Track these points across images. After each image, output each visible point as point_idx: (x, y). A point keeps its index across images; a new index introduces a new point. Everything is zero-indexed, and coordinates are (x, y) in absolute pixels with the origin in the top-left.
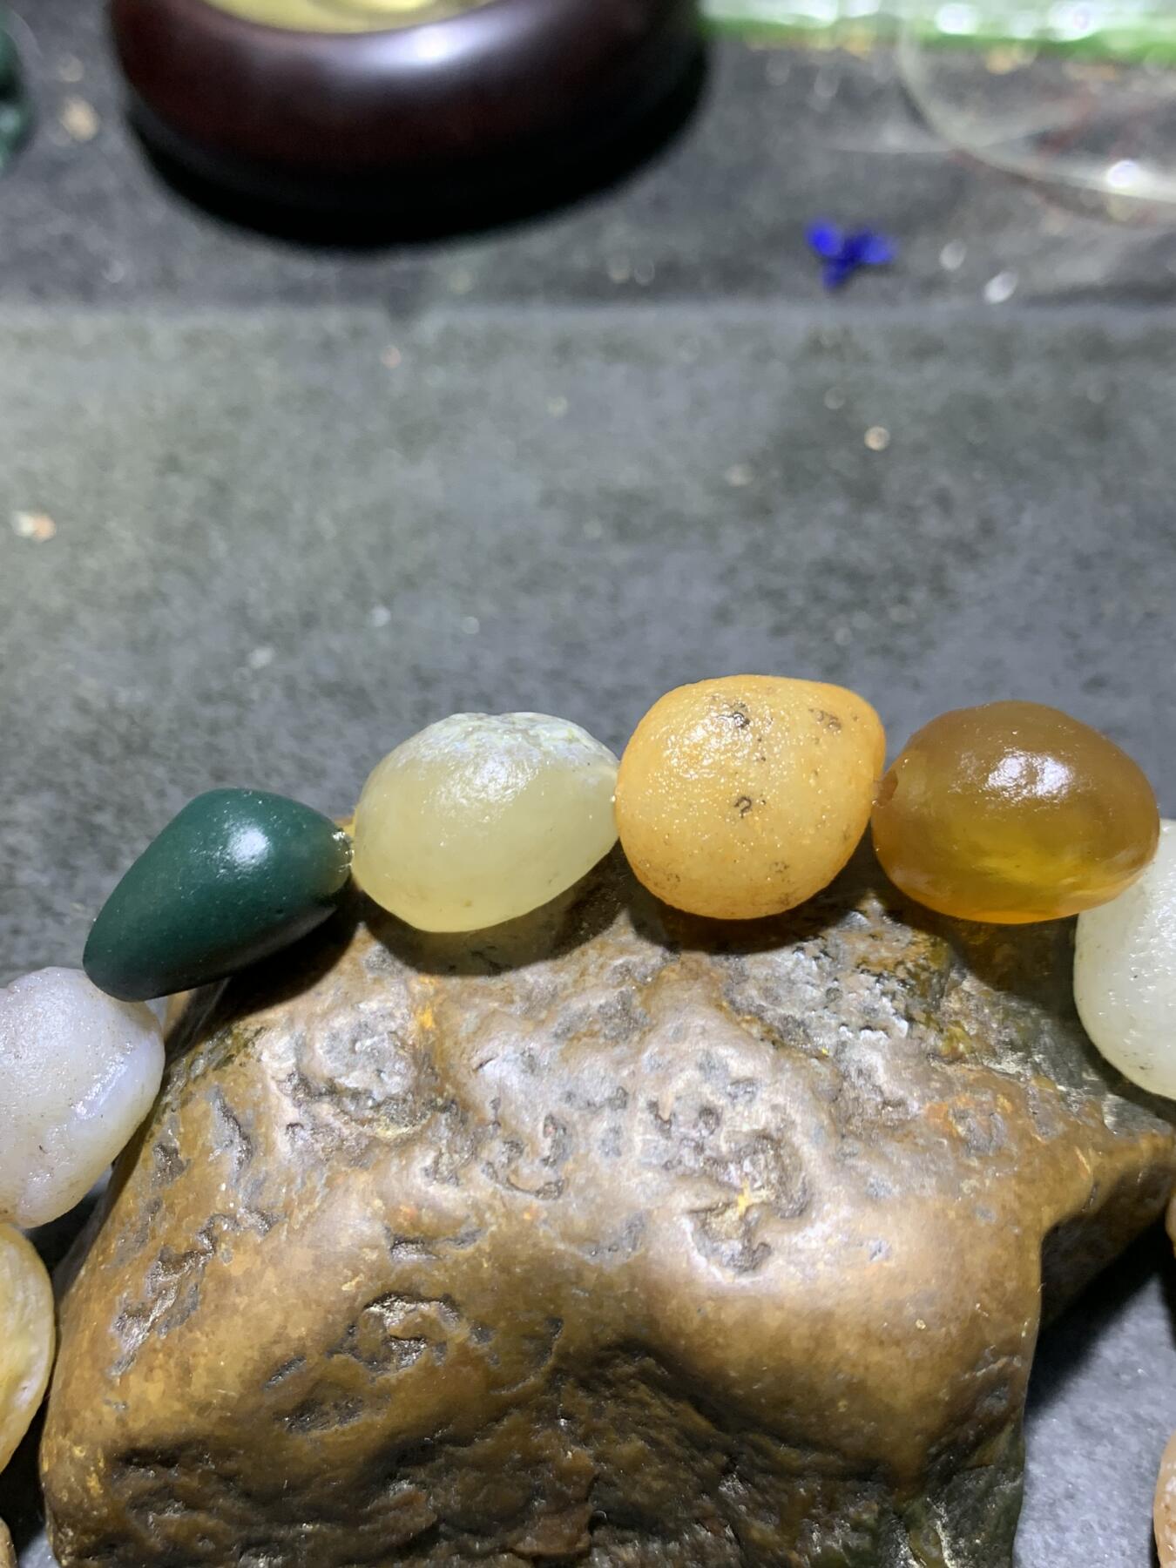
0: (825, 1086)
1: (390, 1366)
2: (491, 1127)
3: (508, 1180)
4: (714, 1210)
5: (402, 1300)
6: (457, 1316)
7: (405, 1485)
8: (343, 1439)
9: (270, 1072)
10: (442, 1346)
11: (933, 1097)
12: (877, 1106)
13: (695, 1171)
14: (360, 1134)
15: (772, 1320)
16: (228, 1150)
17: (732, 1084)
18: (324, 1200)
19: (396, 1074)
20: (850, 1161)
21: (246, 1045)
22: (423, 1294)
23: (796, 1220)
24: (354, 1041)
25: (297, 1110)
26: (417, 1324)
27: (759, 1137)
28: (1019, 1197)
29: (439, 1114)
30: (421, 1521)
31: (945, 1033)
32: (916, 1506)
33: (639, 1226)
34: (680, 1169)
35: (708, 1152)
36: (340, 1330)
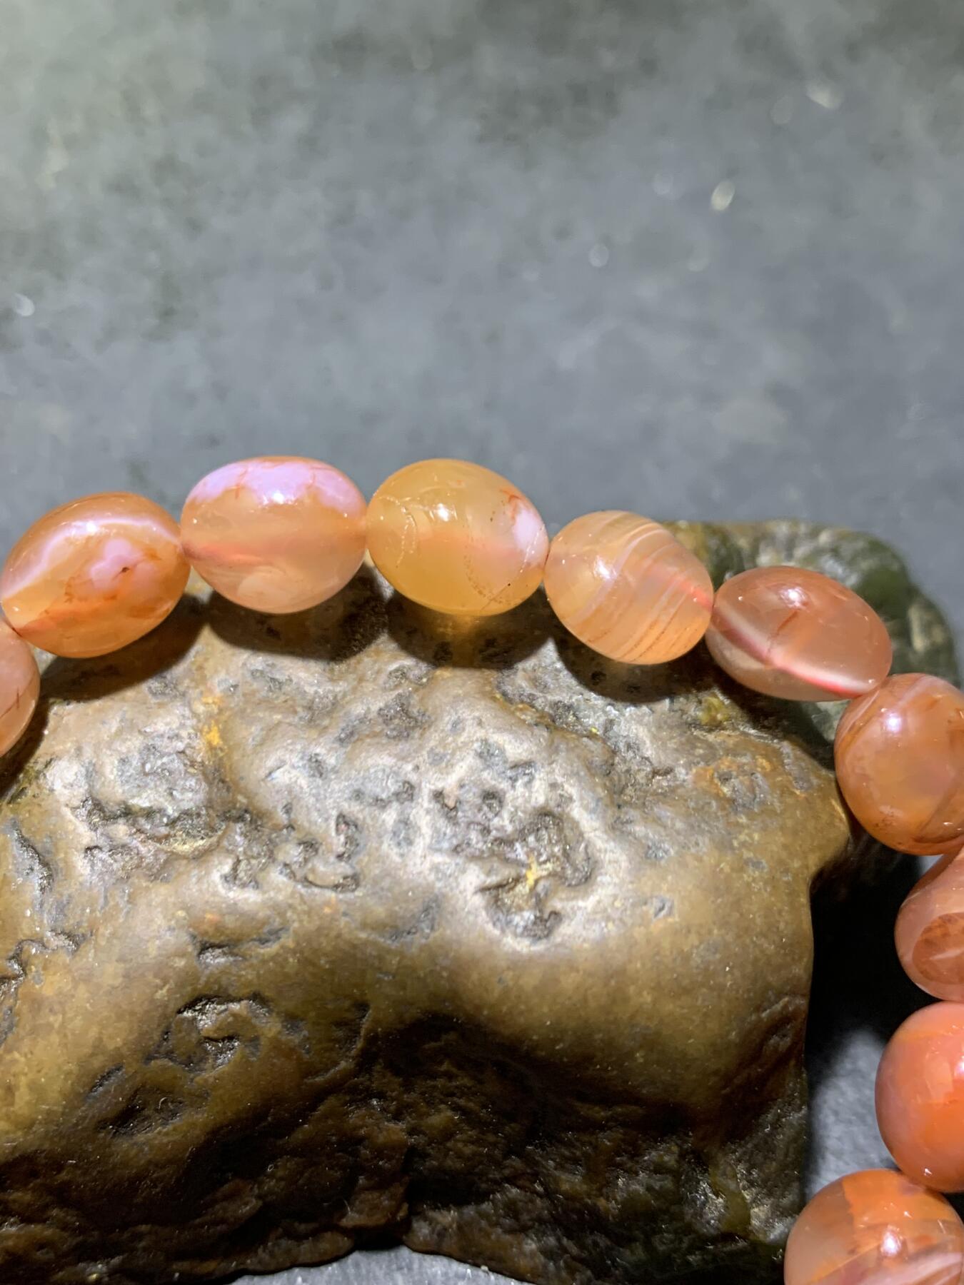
0: (597, 760)
1: (207, 1066)
2: (285, 831)
3: (306, 879)
4: (505, 886)
5: (213, 1002)
6: (267, 1012)
8: (165, 1140)
9: (63, 799)
10: (254, 1041)
11: (698, 763)
12: (647, 776)
13: (483, 852)
14: (157, 851)
15: (569, 982)
16: (30, 877)
17: (512, 768)
18: (128, 915)
19: (187, 790)
20: (630, 828)
21: (37, 778)
22: (234, 995)
23: (582, 887)
24: (143, 765)
25: (93, 833)
26: (229, 1023)
27: (540, 814)
28: (785, 847)
29: (231, 824)
30: (247, 1207)
31: (703, 704)
32: (710, 1144)
33: (433, 906)
34: (469, 850)
35: (494, 834)
36: (156, 1036)
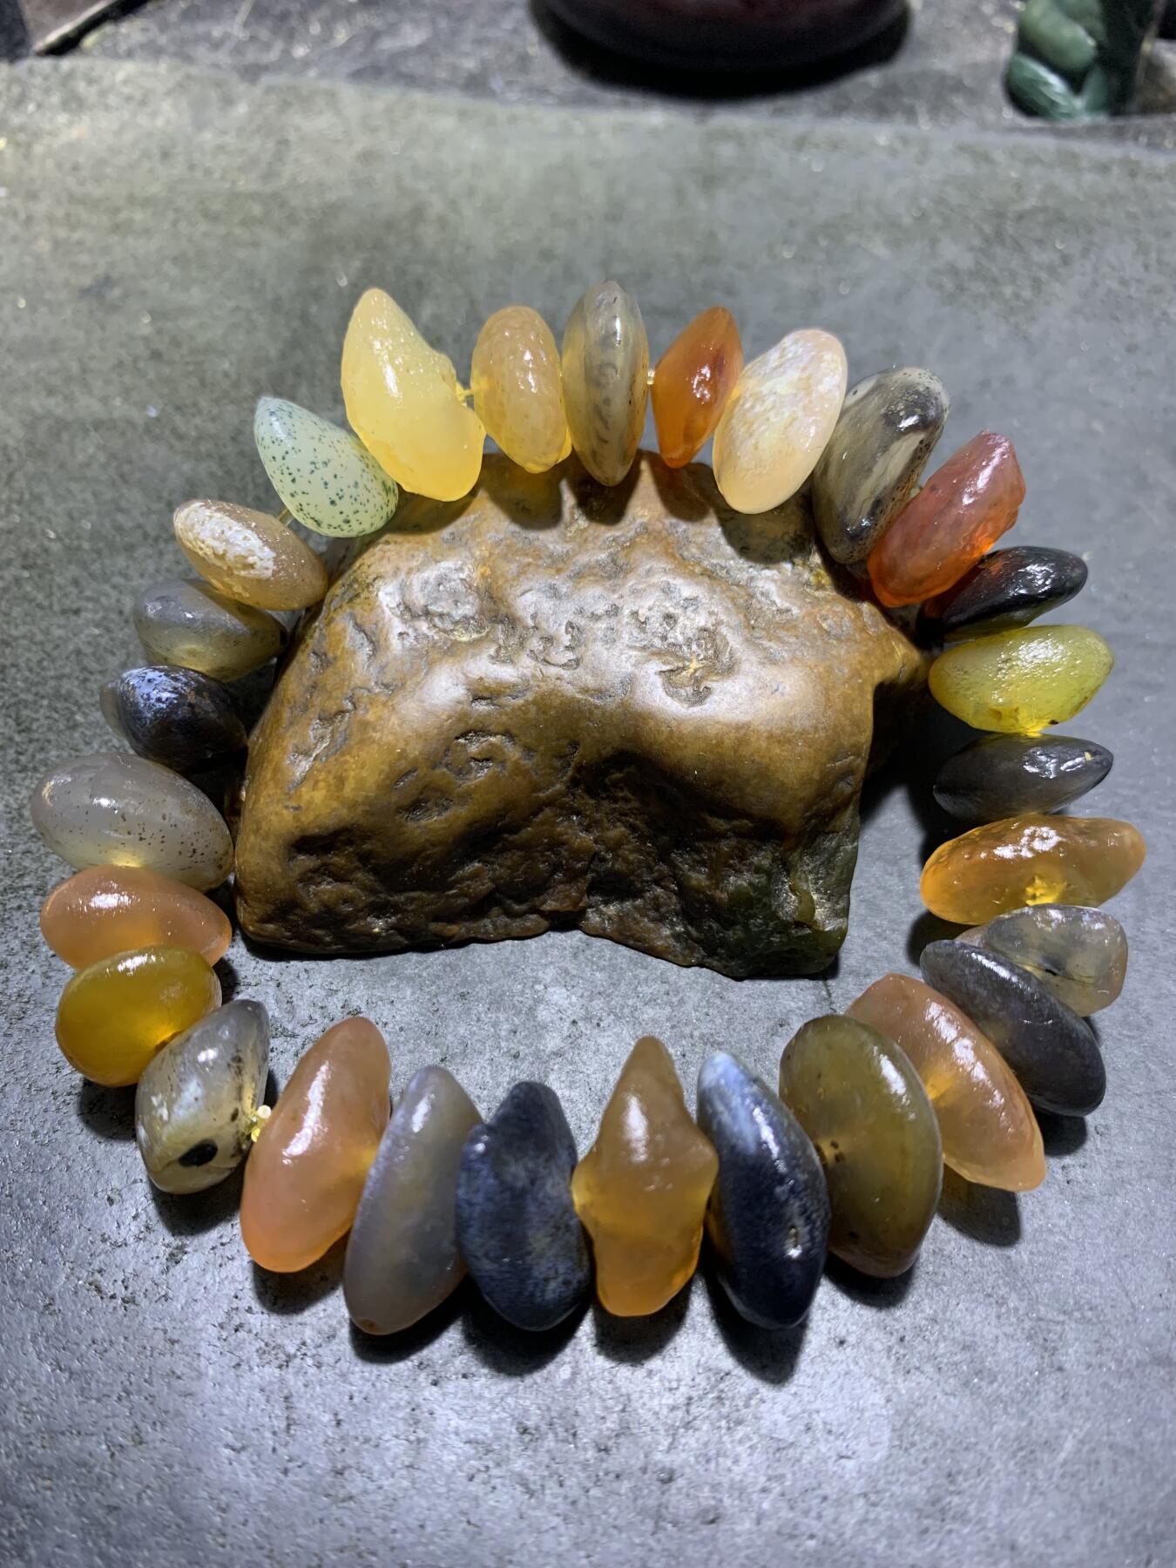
0: (741, 601)
1: (472, 776)
2: (531, 630)
3: (545, 660)
4: (675, 671)
5: (478, 735)
6: (513, 743)
7: (476, 864)
8: (441, 825)
9: (384, 603)
10: (503, 763)
11: (807, 608)
12: (774, 612)
13: (662, 651)
14: (447, 639)
15: (712, 731)
16: (362, 648)
17: (684, 601)
18: (426, 673)
19: (467, 603)
20: (758, 641)
21: (368, 586)
22: (493, 731)
23: (726, 674)
24: (439, 584)
25: (404, 625)
26: (487, 750)
27: (701, 630)
28: (860, 662)
29: (496, 625)
30: (485, 886)
31: (813, 572)
32: (793, 856)
33: (630, 682)
34: (653, 649)
35: (670, 641)
36: (440, 752)
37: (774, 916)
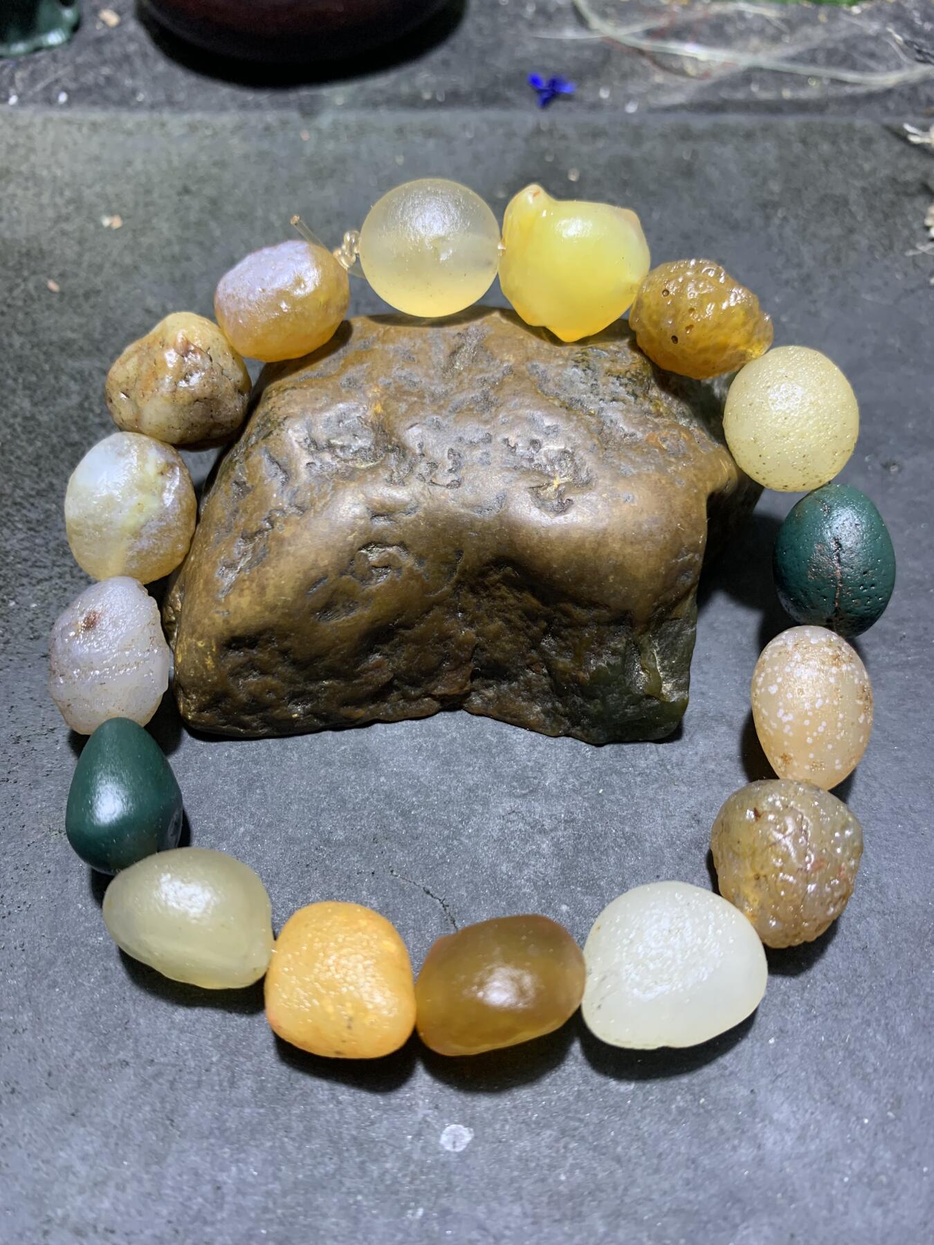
0: (594, 428)
1: (372, 582)
2: (419, 457)
3: (431, 481)
4: (541, 487)
5: (377, 546)
6: (407, 553)
7: (378, 657)
8: (347, 624)
9: (294, 439)
10: (399, 569)
11: (649, 432)
12: (621, 436)
13: (529, 471)
14: (347, 466)
15: (575, 535)
16: (276, 477)
17: (545, 430)
18: (333, 495)
19: (363, 437)
20: (610, 460)
21: (279, 425)
22: (390, 542)
23: (585, 488)
24: (340, 421)
25: (311, 457)
26: (386, 559)
27: (562, 453)
28: (696, 475)
29: (390, 454)
30: (385, 677)
31: (652, 403)
32: (644, 640)
33: (503, 499)
34: (522, 470)
35: (536, 462)
36: (346, 562)
37: (628, 691)
